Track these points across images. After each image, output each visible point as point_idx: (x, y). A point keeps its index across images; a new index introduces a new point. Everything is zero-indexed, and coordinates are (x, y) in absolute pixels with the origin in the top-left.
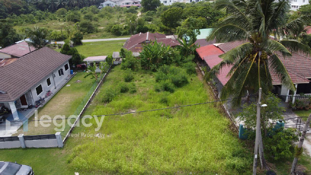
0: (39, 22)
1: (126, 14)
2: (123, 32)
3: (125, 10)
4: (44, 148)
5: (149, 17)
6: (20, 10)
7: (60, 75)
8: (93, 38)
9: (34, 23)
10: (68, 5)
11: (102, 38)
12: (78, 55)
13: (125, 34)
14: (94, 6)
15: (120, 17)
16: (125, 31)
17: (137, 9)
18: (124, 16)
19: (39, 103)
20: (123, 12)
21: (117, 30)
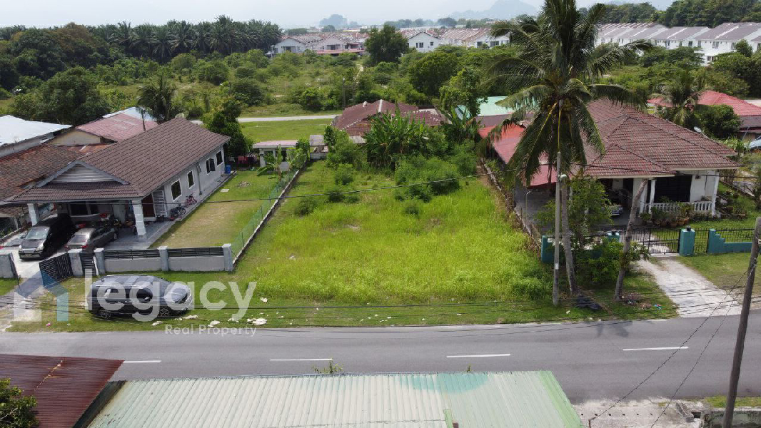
0: (135, 82)
1: (331, 68)
2: (325, 103)
3: (329, 61)
4: (200, 272)
5: (384, 74)
6: (91, 56)
7: (208, 172)
8: (261, 115)
9: (124, 84)
10: (197, 47)
11: (281, 115)
12: (241, 137)
13: (330, 108)
14: (256, 51)
15: (318, 74)
16: (330, 101)
17: (354, 58)
18: (326, 74)
19: (177, 213)
20: (323, 64)
21: (314, 98)
